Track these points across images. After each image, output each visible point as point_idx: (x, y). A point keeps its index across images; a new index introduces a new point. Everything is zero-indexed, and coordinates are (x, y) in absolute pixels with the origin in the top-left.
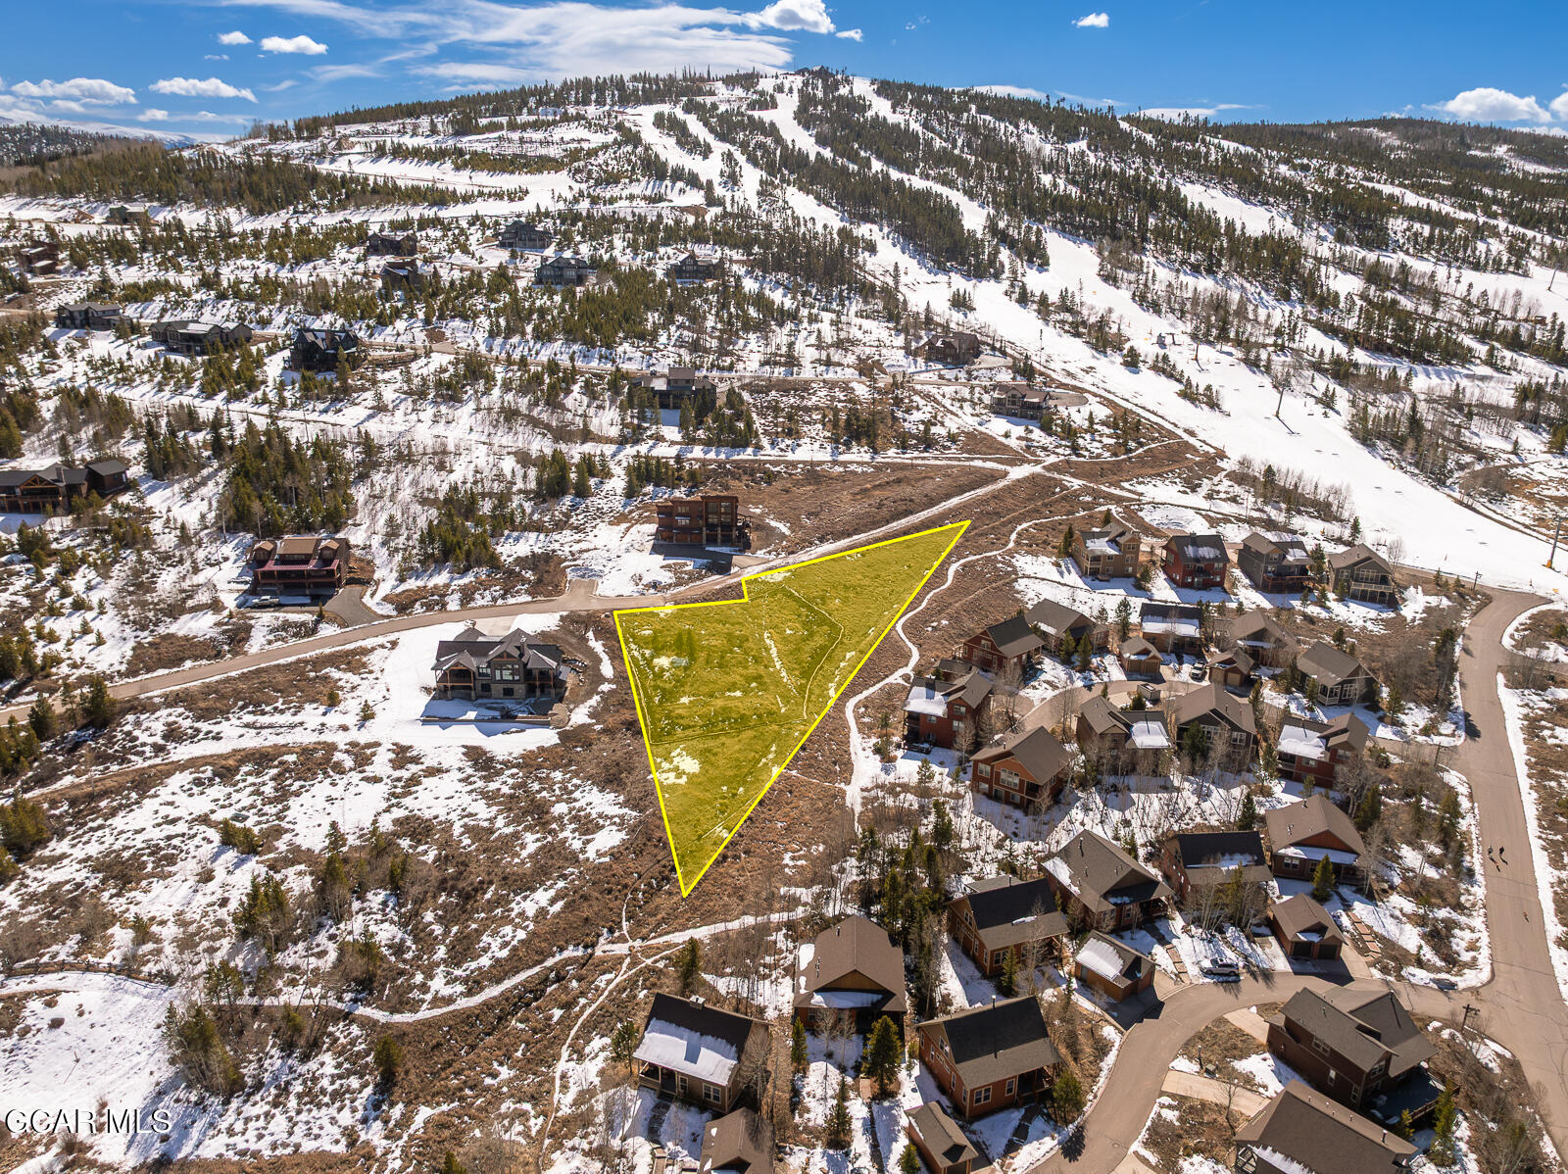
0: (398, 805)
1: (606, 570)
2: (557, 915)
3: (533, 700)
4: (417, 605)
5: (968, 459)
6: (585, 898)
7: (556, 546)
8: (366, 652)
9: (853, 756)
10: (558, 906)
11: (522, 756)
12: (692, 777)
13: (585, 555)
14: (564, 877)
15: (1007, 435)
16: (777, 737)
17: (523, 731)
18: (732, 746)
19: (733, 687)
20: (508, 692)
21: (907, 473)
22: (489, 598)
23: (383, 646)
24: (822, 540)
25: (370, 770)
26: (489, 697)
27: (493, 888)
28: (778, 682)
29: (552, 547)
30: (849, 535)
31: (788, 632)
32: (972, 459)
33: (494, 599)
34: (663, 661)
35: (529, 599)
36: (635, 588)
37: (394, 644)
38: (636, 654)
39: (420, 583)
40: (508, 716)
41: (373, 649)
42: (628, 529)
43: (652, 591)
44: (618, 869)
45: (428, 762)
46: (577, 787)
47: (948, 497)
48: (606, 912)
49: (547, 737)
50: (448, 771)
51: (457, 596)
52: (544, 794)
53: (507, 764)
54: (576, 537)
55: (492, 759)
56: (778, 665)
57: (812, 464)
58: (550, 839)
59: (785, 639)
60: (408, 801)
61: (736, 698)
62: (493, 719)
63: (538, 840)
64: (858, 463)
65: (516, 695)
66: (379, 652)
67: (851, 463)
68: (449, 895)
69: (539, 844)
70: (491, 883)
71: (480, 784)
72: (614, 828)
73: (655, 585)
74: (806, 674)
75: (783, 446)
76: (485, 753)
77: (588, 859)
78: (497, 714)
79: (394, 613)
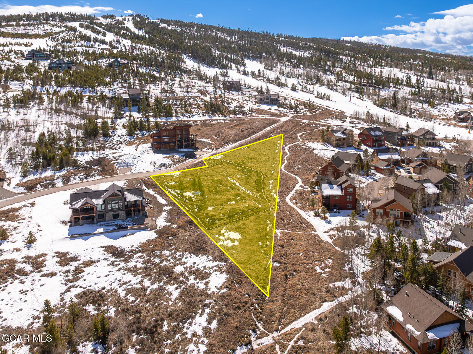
0: (74, 286)
1: (135, 162)
2: (217, 330)
3: (131, 219)
4: (38, 186)
5: (262, 116)
6: (227, 315)
7: (105, 155)
8: (15, 210)
9: (307, 219)
10: (214, 324)
11: (140, 246)
12: (240, 241)
13: (121, 158)
14: (207, 306)
15: (270, 109)
16: (267, 218)
17: (133, 234)
18: (250, 224)
19: (229, 200)
20: (116, 217)
21: (244, 121)
22: (79, 179)
23: (26, 206)
24: (227, 143)
25: (45, 270)
26: (105, 221)
27: (165, 322)
28: (249, 195)
29: (102, 156)
30: (237, 141)
31: (238, 176)
32: (264, 116)
33: (82, 180)
34: (188, 194)
35: (101, 177)
36: (154, 167)
37: (33, 204)
38: (173, 192)
39: (37, 176)
40: (121, 228)
41: (20, 208)
42: (137, 147)
43: (164, 168)
44: (234, 294)
45: (83, 259)
46: (182, 256)
47: (265, 127)
48: (244, 320)
49: (149, 235)
50: (98, 262)
51: (60, 180)
52: (164, 263)
53: (134, 252)
54: (113, 151)
55: (123, 251)
56: (243, 189)
57: (203, 120)
58: (183, 286)
59: (239, 179)
60: (79, 283)
61: (233, 204)
62: (114, 231)
63: (176, 288)
64: (221, 119)
65: (120, 217)
66: (24, 209)
67: (219, 119)
68: (138, 334)
69: (179, 291)
70: (162, 320)
71: (122, 265)
72: (217, 273)
73: (164, 165)
74: (259, 190)
75: (187, 116)
76: (117, 248)
77: (214, 293)
78: (114, 228)
79: (26, 191)
